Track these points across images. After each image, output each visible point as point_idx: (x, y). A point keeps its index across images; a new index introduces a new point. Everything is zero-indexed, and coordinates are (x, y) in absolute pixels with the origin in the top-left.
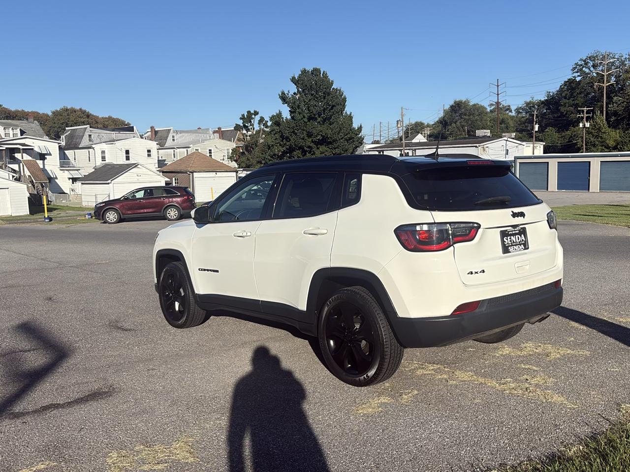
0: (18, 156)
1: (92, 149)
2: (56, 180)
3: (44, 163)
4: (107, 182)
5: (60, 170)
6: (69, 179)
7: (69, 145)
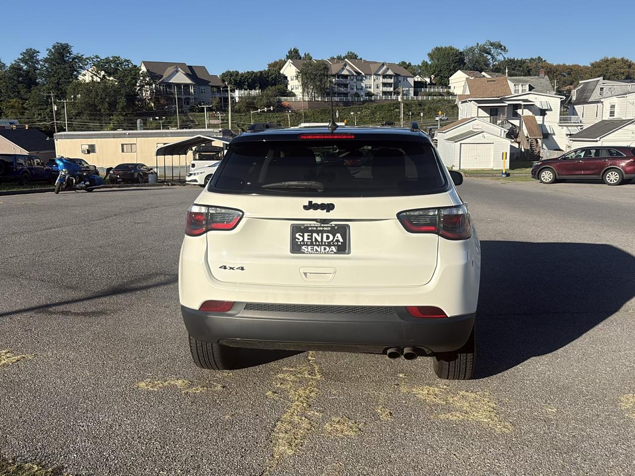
0: (519, 111)
1: (601, 104)
2: (553, 136)
3: (543, 118)
4: (595, 140)
5: (559, 126)
6: (567, 135)
7: (579, 99)
